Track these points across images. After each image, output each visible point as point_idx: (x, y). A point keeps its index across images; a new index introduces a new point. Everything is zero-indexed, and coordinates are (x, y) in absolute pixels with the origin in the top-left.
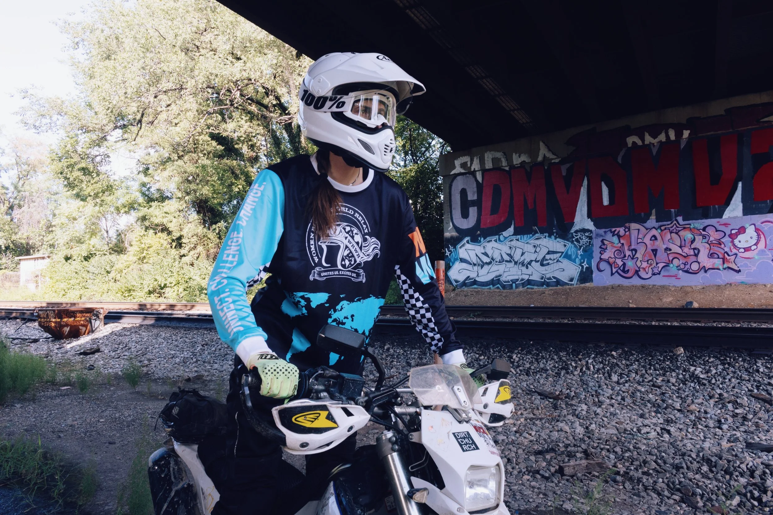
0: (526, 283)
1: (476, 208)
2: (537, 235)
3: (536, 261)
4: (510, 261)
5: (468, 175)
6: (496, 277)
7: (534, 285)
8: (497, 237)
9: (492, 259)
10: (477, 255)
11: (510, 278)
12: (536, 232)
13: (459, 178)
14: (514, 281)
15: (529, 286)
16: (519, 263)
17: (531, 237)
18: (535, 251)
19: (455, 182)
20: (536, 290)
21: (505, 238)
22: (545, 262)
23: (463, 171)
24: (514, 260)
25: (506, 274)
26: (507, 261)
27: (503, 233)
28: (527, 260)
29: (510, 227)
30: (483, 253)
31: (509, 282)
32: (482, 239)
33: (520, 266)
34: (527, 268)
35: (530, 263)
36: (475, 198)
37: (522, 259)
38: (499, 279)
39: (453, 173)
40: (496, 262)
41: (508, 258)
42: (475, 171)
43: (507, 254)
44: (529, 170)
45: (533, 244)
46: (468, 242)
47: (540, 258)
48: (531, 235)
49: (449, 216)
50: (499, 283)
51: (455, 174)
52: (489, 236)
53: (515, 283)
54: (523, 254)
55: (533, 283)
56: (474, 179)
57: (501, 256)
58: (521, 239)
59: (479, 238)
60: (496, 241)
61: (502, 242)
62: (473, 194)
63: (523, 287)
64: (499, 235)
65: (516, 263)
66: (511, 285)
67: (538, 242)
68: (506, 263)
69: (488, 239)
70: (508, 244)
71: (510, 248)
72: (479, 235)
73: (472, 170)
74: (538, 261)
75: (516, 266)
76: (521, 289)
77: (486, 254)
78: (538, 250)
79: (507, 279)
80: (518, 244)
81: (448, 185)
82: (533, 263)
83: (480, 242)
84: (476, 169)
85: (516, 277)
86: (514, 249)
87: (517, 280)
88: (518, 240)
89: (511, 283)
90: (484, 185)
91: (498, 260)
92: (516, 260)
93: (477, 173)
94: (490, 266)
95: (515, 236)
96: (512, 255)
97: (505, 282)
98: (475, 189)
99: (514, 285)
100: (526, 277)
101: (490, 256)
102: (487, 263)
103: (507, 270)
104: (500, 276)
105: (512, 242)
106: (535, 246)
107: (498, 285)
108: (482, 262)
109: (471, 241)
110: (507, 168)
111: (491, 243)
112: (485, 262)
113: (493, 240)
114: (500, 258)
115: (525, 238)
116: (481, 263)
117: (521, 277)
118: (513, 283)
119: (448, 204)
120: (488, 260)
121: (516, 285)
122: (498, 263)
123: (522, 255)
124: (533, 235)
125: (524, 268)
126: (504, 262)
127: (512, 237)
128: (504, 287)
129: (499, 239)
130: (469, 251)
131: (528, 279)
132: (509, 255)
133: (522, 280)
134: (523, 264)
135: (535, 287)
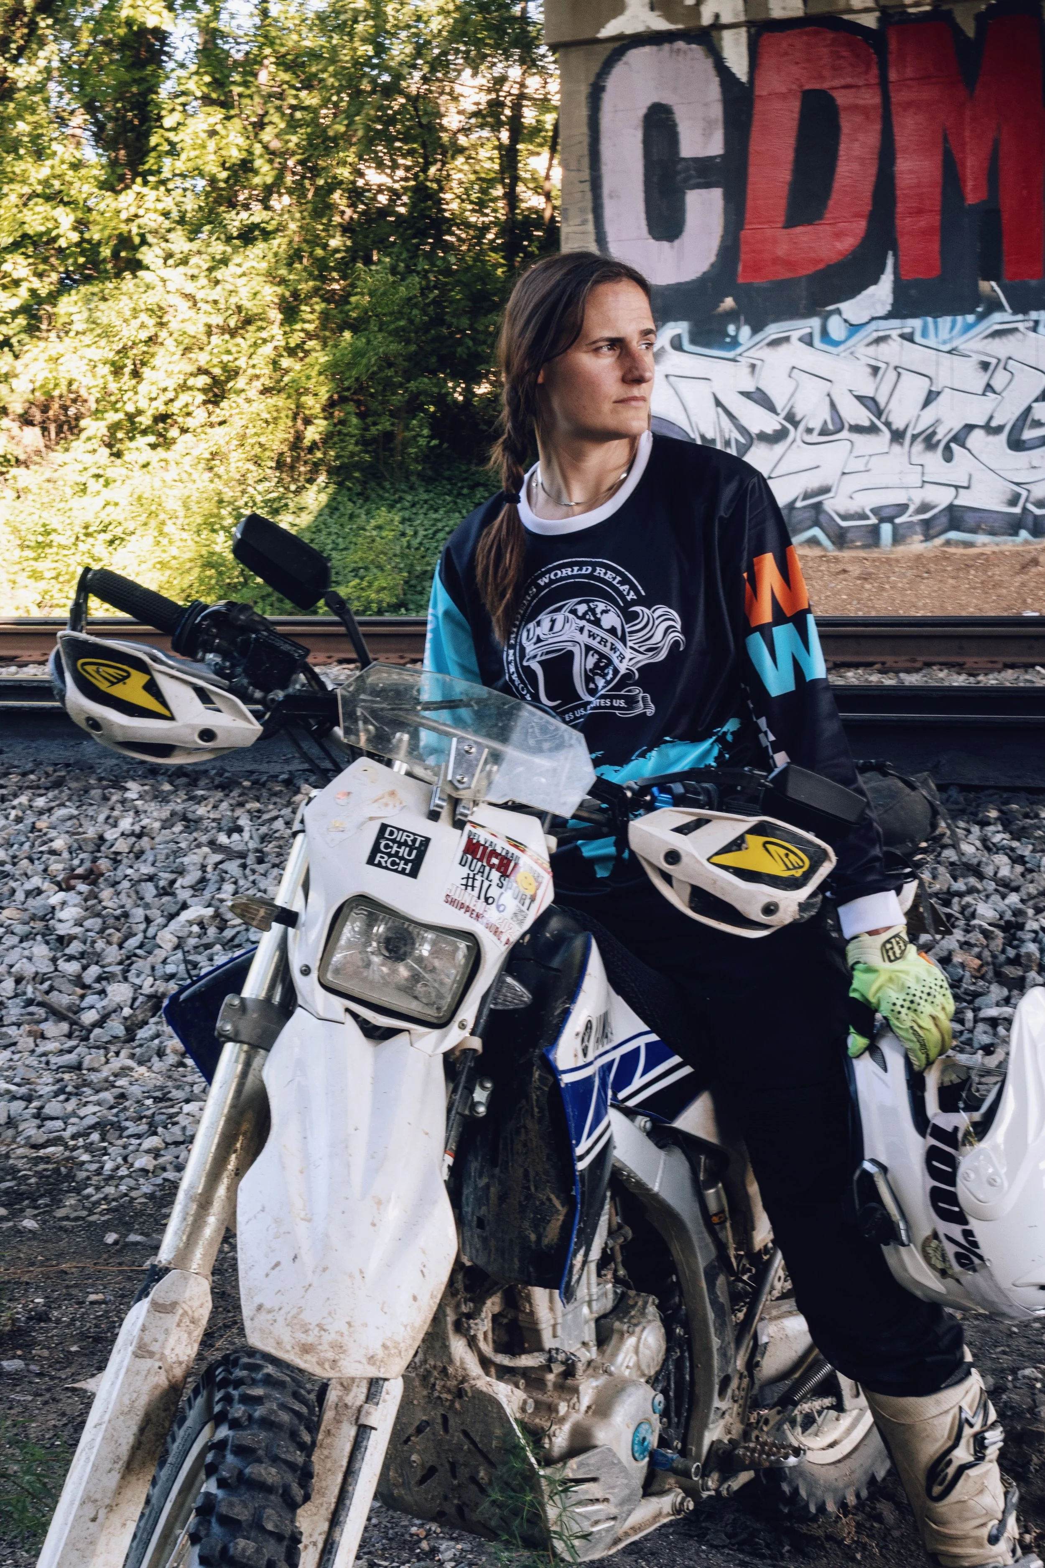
0: (944, 521)
1: (716, 195)
2: (997, 317)
3: (991, 429)
4: (872, 429)
5: (680, 44)
6: (806, 497)
7: (973, 531)
8: (815, 323)
9: (791, 418)
10: (718, 403)
11: (867, 502)
12: (994, 306)
13: (637, 56)
14: (886, 513)
15: (953, 535)
16: (914, 437)
17: (968, 328)
18: (989, 387)
19: (618, 71)
20: (988, 550)
21: (854, 328)
22: (1028, 434)
23: (659, 24)
24: (888, 424)
25: (850, 484)
26: (857, 429)
27: (844, 306)
28: (951, 424)
29: (875, 281)
30: (746, 395)
31: (864, 517)
32: (746, 331)
33: (919, 446)
34: (948, 456)
35: (960, 438)
36: (715, 147)
37: (927, 418)
38: (818, 507)
39: (611, 29)
40: (809, 431)
41: (862, 416)
42: (717, 26)
43: (859, 398)
44: (970, 30)
45: (976, 358)
46: (677, 344)
47: (1007, 416)
48: (971, 318)
49: (590, 227)
50: (817, 523)
51: (620, 37)
52: (778, 319)
53: (890, 520)
54: (931, 397)
55: (970, 520)
56: (708, 64)
57: (833, 405)
58: (924, 334)
59: (731, 329)
60: (808, 340)
61: (836, 344)
62: (707, 134)
63: (928, 538)
64: (826, 317)
65: (897, 436)
66: (875, 531)
67: (1000, 348)
68: (855, 437)
69: (773, 330)
70: (867, 354)
71: (875, 370)
72: (732, 316)
73: (706, 19)
74: (999, 430)
75: (896, 448)
76: (916, 545)
77: (761, 398)
78: (1000, 380)
79: (853, 507)
80: (912, 355)
81: (584, 89)
82: (976, 438)
83: (735, 343)
84: (725, 19)
85: (899, 498)
86: (892, 375)
87: (903, 508)
88: (909, 338)
89: (873, 520)
90: (761, 90)
91: (817, 425)
92: (898, 423)
93: (727, 36)
94: (780, 448)
95: (895, 323)
96: (882, 401)
97: (844, 518)
98: (717, 111)
99: (886, 530)
100: (942, 498)
101: (780, 403)
102: (763, 437)
103: (859, 465)
104: (825, 490)
105: (883, 346)
106: (985, 366)
107: (816, 532)
108: (743, 430)
109: (694, 341)
110: (870, 21)
111: (784, 348)
112: (754, 430)
113: (795, 335)
114: (825, 414)
115: (944, 333)
116: (736, 435)
117: (918, 497)
118: (882, 520)
119: (586, 175)
120: (770, 423)
121: (896, 528)
122: (814, 438)
123: (927, 403)
124: (981, 317)
125: (934, 459)
126: (845, 434)
127: (883, 324)
128: (840, 538)
129: (824, 333)
130: (684, 386)
131: (951, 508)
132: (869, 402)
133: (924, 507)
134: (929, 442)
135: (981, 538)
